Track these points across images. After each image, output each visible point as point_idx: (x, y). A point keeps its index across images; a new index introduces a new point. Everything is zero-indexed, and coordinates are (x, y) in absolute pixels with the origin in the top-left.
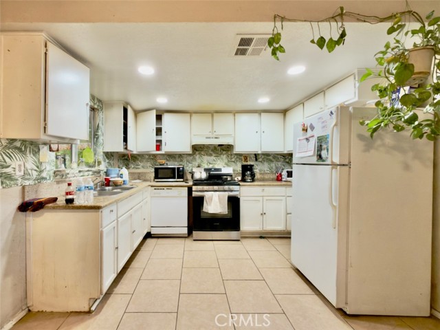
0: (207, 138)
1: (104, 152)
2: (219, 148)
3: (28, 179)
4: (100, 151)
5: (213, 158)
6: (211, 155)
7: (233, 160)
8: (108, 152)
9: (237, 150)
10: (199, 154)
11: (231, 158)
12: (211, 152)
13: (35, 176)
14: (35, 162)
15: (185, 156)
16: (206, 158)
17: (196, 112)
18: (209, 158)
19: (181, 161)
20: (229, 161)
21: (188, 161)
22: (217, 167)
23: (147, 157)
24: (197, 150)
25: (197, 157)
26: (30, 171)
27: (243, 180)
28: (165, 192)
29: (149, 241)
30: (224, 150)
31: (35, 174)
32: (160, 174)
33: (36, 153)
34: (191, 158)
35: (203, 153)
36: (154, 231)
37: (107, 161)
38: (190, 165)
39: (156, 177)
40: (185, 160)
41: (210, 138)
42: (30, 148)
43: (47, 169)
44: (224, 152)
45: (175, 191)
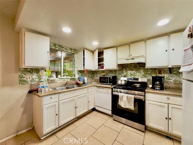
0: (126, 60)
1: (78, 71)
2: (138, 65)
3: (34, 82)
4: (76, 70)
5: (134, 71)
6: (132, 70)
7: (149, 73)
8: (81, 71)
9: (148, 66)
10: (125, 69)
11: (147, 72)
12: (133, 68)
13: (37, 81)
14: (37, 76)
15: (117, 71)
16: (129, 72)
17: (120, 46)
18: (131, 72)
19: (116, 73)
20: (145, 74)
21: (119, 74)
22: (136, 77)
23: (101, 72)
24: (124, 68)
25: (124, 71)
26: (35, 79)
27: (153, 88)
28: (101, 90)
29: (95, 112)
30: (141, 67)
31: (37, 80)
32: (103, 80)
33: (38, 72)
34: (121, 72)
35: (127, 69)
36: (97, 108)
37: (80, 74)
38: (120, 76)
39: (100, 82)
40: (117, 73)
41: (128, 60)
42: (35, 71)
43: (44, 78)
44: (142, 68)
45: (105, 90)
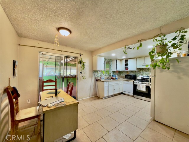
4: (111, 71)
6: (147, 71)
14: (97, 74)
17: (139, 58)
18: (146, 72)
24: (141, 70)
25: (141, 72)
28: (127, 82)
32: (127, 77)
33: (97, 72)
35: (143, 71)
36: (124, 93)
37: (113, 73)
39: (126, 78)
40: (137, 73)
41: (143, 66)
